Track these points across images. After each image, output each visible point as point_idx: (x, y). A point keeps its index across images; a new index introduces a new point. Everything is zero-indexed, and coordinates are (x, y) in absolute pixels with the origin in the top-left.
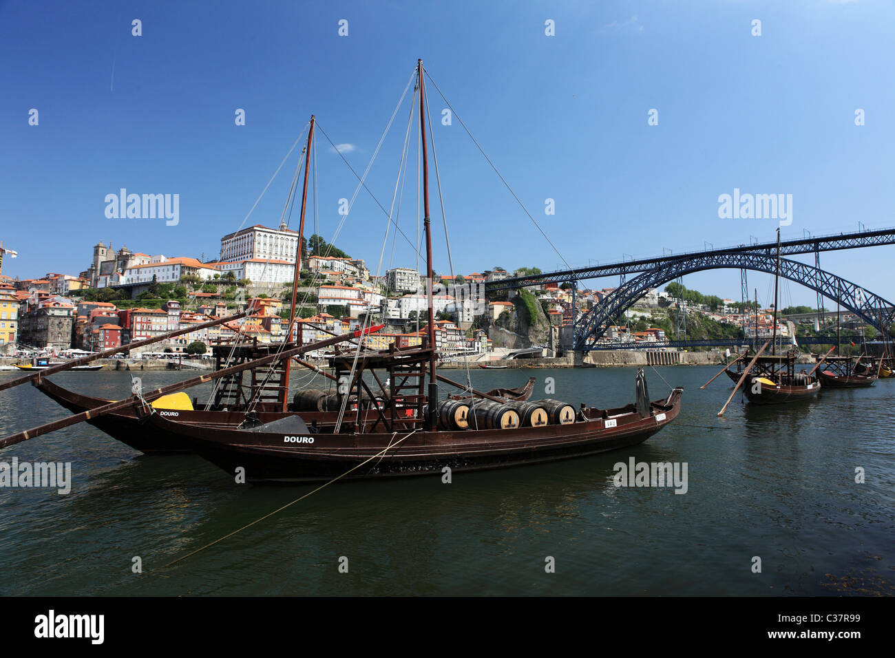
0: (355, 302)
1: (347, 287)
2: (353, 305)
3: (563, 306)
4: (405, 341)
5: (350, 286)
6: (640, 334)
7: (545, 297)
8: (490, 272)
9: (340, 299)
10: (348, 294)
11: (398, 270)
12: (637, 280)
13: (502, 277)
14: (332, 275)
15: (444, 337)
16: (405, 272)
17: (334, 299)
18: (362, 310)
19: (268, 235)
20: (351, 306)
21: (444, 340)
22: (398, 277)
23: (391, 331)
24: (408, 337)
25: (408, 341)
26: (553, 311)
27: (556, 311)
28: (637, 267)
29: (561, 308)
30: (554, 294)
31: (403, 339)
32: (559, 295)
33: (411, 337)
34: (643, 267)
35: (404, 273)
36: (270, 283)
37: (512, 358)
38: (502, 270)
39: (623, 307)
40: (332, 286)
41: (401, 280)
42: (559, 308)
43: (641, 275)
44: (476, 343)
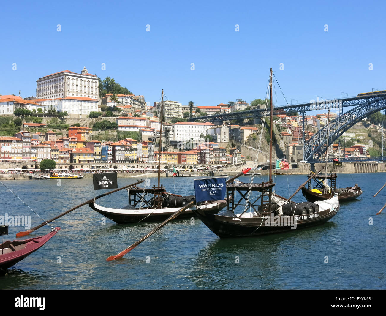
0: (144, 129)
1: (137, 118)
2: (144, 131)
3: (292, 130)
4: (184, 157)
5: (138, 116)
6: (349, 149)
7: (277, 122)
8: (233, 103)
9: (134, 127)
10: (139, 123)
11: (166, 103)
12: (352, 112)
13: (244, 108)
14: (125, 108)
15: (212, 154)
16: (171, 103)
17: (130, 127)
18: (150, 134)
19: (75, 78)
20: (142, 132)
21: (211, 156)
22: (166, 107)
23: (172, 150)
24: (186, 154)
25: (186, 157)
26: (284, 133)
27: (287, 133)
28: (352, 102)
29: (290, 131)
30: (284, 120)
31: (183, 156)
32: (287, 121)
33: (188, 154)
34: (356, 102)
35: (171, 105)
36: (81, 115)
37: (260, 169)
38: (243, 102)
39: (340, 132)
40: (126, 117)
41: (168, 110)
42: (288, 131)
43: (355, 108)
44: (234, 158)
